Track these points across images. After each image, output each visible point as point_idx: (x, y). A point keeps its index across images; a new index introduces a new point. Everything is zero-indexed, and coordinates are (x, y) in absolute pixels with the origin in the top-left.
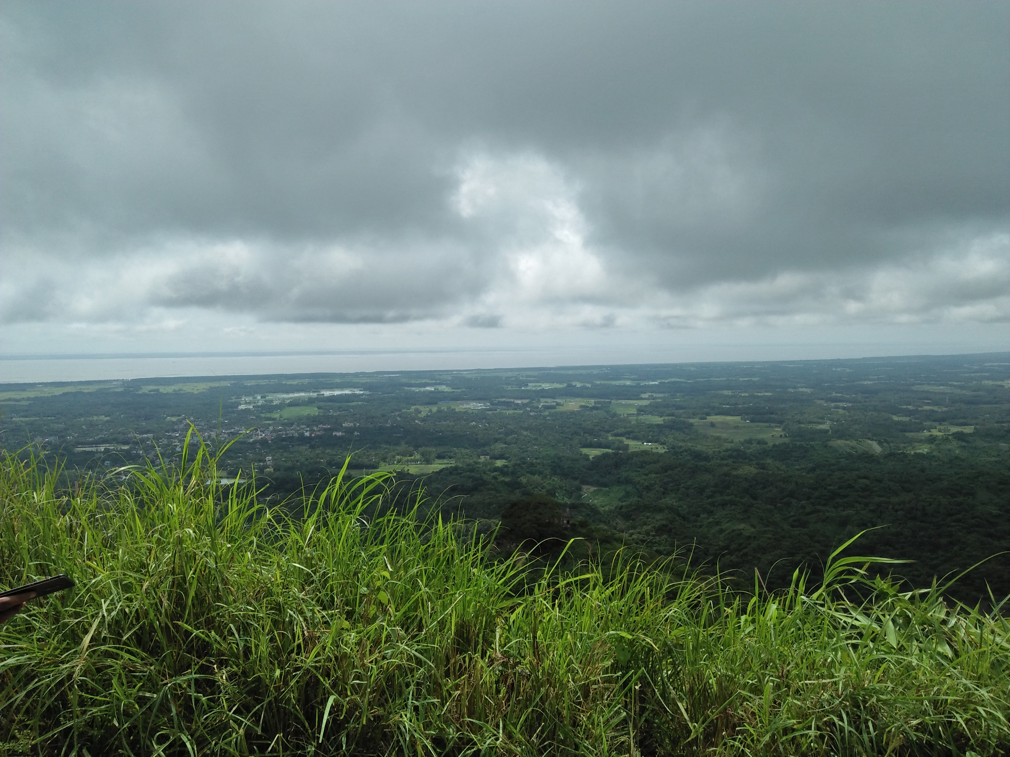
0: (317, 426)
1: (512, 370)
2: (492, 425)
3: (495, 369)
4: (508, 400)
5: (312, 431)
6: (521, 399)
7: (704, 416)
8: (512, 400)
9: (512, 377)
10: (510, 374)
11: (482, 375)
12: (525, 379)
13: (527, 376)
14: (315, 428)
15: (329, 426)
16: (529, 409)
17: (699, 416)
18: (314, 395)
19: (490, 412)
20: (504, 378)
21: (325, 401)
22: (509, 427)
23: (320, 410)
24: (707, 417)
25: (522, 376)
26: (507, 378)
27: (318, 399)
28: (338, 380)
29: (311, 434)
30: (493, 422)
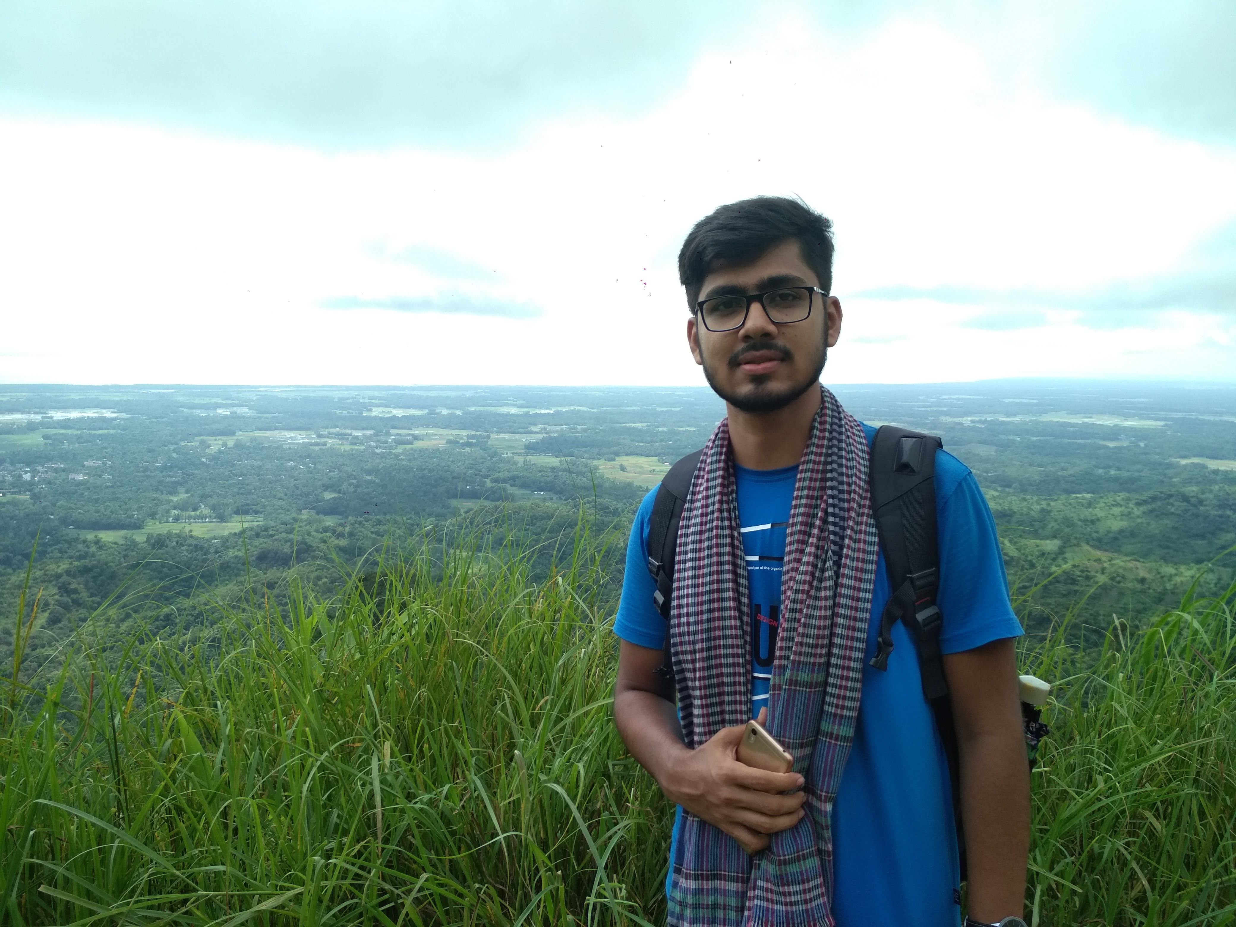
0: (43, 466)
1: (348, 388)
2: (319, 466)
3: (323, 386)
4: (343, 431)
5: (34, 473)
6: (363, 429)
7: (613, 456)
8: (349, 431)
9: (348, 399)
10: (345, 394)
11: (304, 394)
12: (367, 401)
13: (370, 398)
14: (40, 468)
15: (62, 466)
16: (373, 444)
17: (606, 456)
18: (38, 418)
19: (316, 448)
20: (336, 400)
21: (55, 428)
22: (346, 468)
23: (47, 441)
24: (617, 458)
25: (364, 398)
26: (340, 399)
27: (43, 424)
28: (75, 396)
29: (33, 477)
30: (321, 462)
